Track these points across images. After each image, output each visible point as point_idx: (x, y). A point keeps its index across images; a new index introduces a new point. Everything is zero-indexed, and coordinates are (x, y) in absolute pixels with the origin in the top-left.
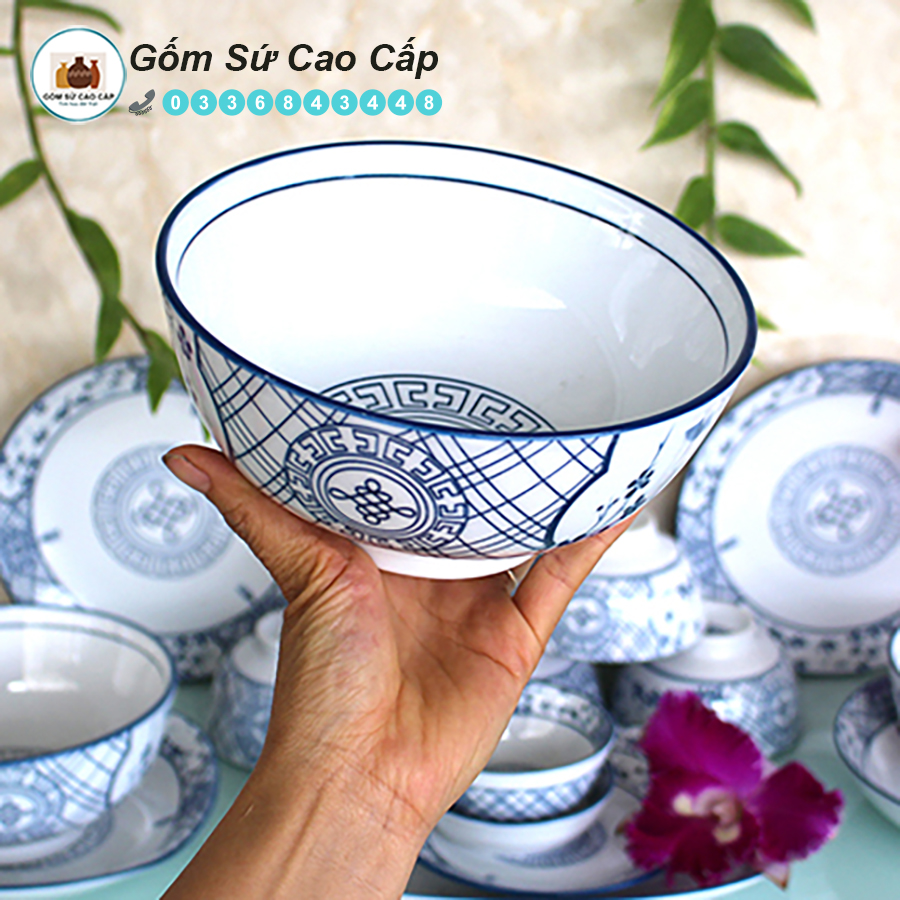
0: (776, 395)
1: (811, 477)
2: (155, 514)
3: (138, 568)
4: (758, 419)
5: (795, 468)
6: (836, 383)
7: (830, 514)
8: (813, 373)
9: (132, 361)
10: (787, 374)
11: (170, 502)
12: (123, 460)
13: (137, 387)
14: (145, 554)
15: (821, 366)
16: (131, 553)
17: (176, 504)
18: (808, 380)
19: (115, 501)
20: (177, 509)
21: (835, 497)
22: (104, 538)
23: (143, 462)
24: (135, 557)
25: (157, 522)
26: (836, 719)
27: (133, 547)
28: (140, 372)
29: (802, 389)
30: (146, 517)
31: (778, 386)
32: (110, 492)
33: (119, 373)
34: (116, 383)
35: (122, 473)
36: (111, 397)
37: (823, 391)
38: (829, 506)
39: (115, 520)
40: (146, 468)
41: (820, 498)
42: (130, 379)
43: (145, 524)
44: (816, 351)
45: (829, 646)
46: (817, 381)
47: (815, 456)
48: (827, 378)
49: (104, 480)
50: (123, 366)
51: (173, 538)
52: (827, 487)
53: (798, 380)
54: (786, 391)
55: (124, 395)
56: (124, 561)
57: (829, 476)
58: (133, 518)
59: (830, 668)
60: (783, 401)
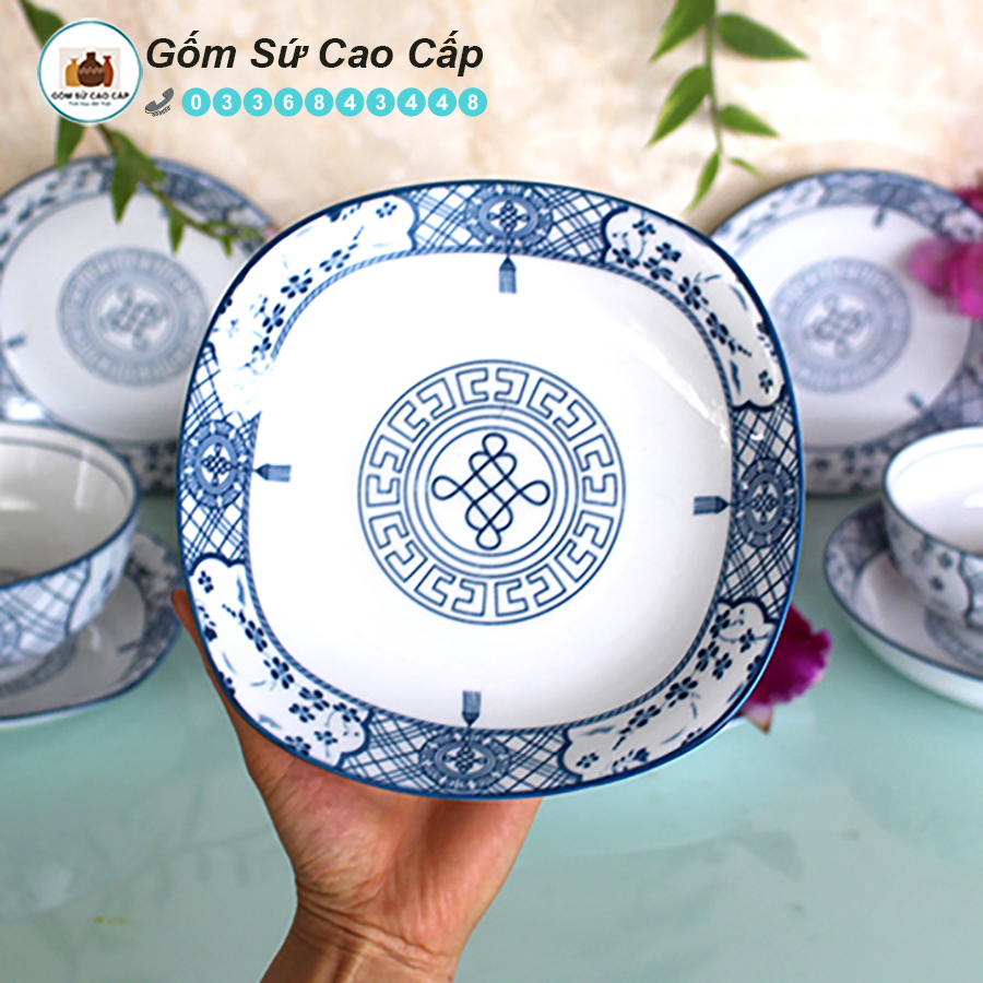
0: (775, 205)
1: (809, 291)
2: (124, 320)
3: (106, 375)
4: (755, 230)
5: (793, 281)
6: (837, 194)
7: (827, 329)
8: (814, 183)
9: (97, 161)
10: (787, 184)
11: (140, 307)
12: (90, 264)
13: (103, 189)
14: (115, 361)
15: (823, 176)
16: (100, 359)
17: (146, 310)
18: (810, 190)
19: (82, 306)
20: (147, 315)
21: (833, 311)
22: (71, 344)
23: (111, 266)
24: (104, 364)
25: (126, 328)
26: (827, 547)
27: (102, 354)
28: (107, 173)
29: (802, 199)
30: (115, 323)
31: (777, 197)
32: (77, 296)
33: (85, 174)
34: (80, 184)
35: (89, 276)
36: (75, 199)
37: (824, 203)
38: (826, 321)
39: (83, 325)
40: (113, 272)
41: (818, 312)
42: (95, 181)
43: (114, 330)
44: (818, 160)
45: (822, 465)
46: (818, 192)
47: (814, 269)
48: (829, 189)
49: (71, 284)
50: (88, 166)
51: (143, 346)
52: (826, 301)
53: (799, 190)
54: (784, 202)
55: (91, 196)
56: (92, 367)
57: (827, 291)
58: (101, 324)
59: (823, 488)
60: (782, 212)
